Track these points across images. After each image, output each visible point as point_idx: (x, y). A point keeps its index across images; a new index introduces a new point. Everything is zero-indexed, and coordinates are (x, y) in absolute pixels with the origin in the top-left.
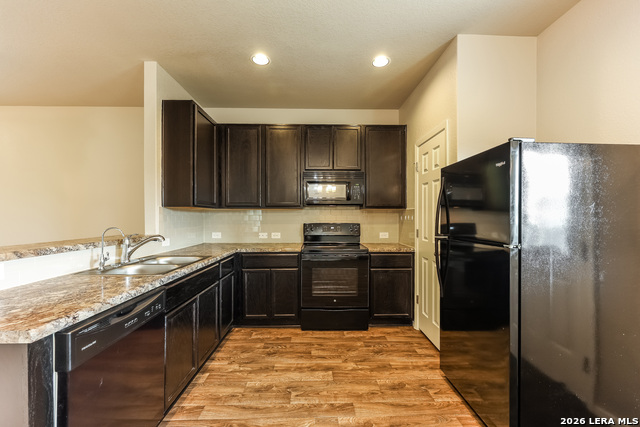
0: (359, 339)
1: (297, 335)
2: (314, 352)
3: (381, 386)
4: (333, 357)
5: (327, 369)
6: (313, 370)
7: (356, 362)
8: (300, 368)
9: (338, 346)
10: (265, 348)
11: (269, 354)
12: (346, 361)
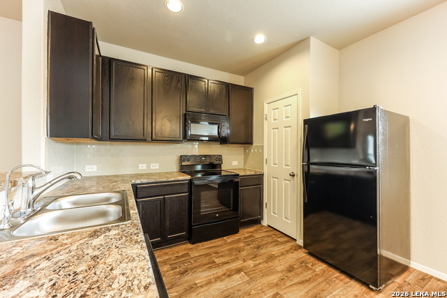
0: (238, 241)
1: (191, 249)
2: (217, 261)
3: (282, 272)
4: (233, 261)
5: (238, 271)
6: (229, 276)
7: (252, 259)
8: (218, 278)
9: (229, 250)
10: (173, 269)
11: (183, 273)
12: (244, 261)
